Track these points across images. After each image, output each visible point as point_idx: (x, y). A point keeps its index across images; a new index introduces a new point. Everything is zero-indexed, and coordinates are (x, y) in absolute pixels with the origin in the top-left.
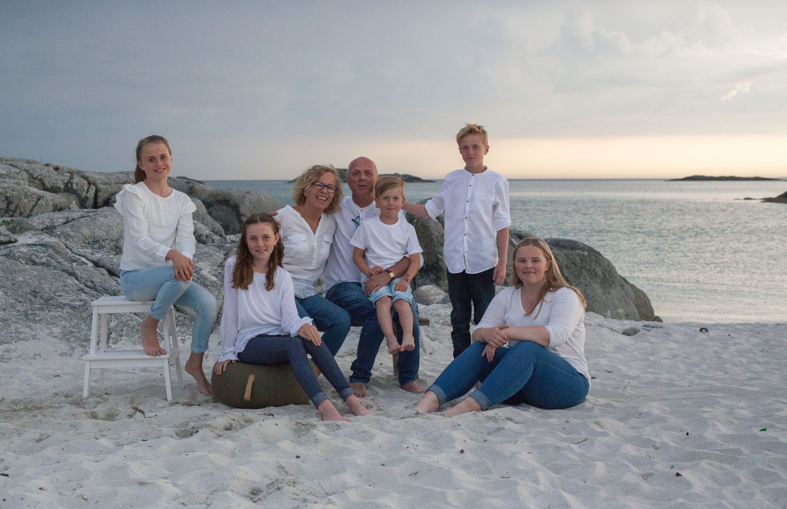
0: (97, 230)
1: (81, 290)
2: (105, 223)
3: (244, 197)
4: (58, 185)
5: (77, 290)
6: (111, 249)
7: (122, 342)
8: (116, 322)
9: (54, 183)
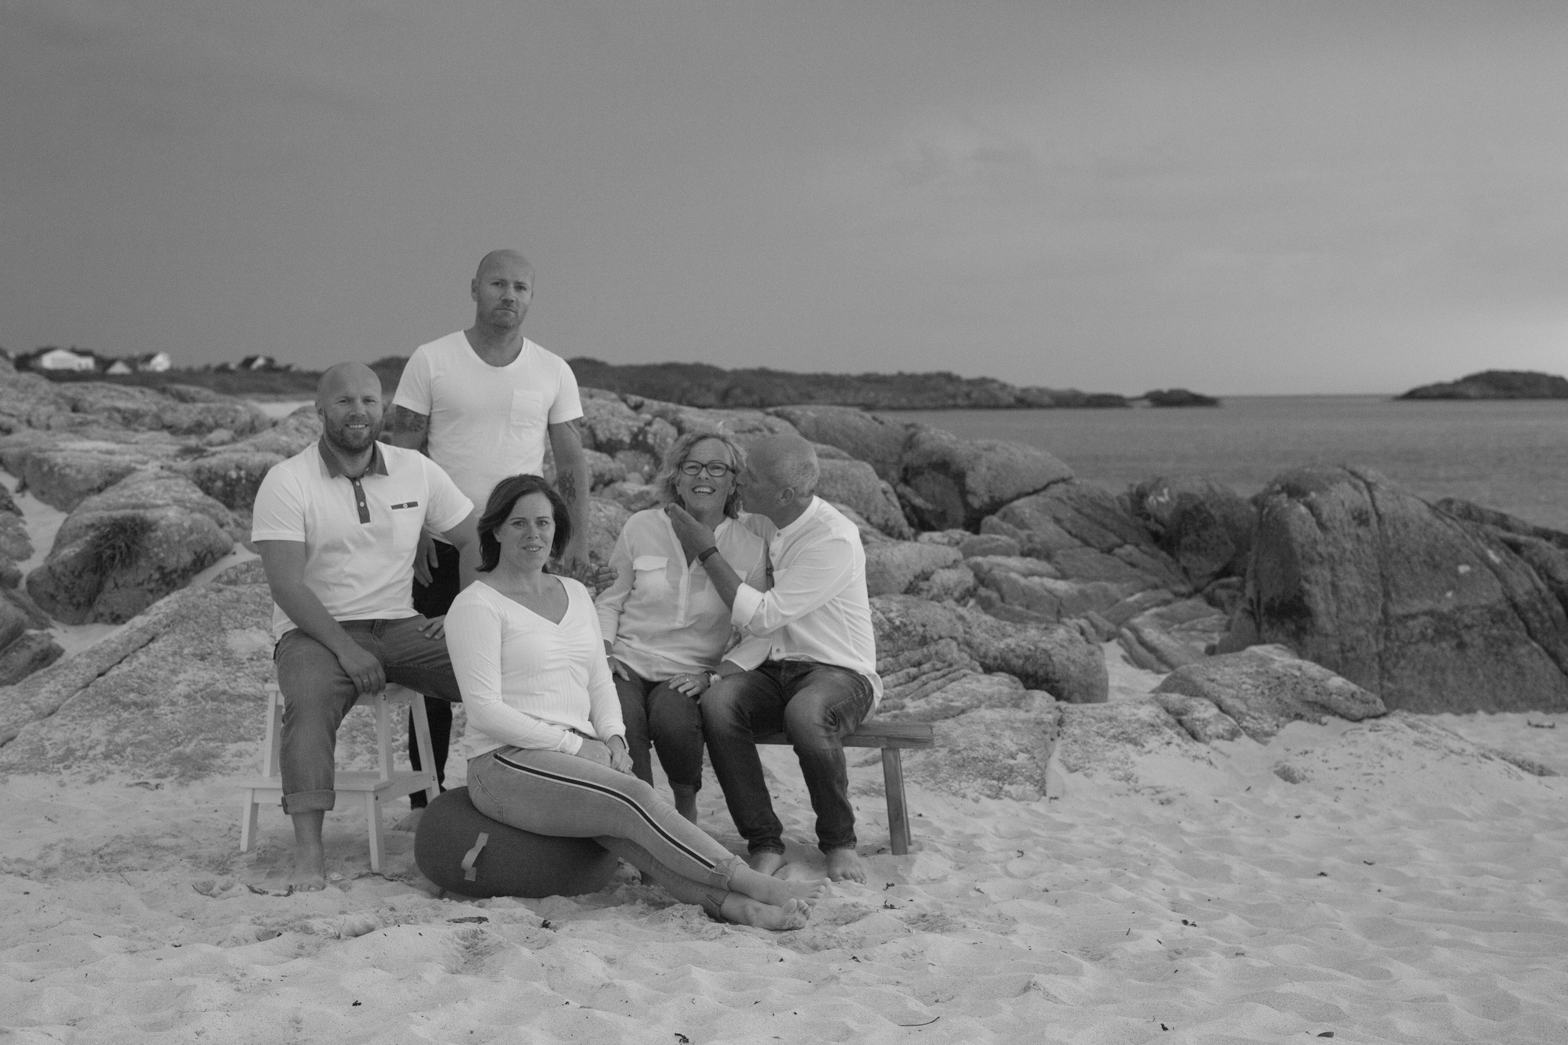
3: (978, 457)
4: (620, 437)
9: (612, 434)
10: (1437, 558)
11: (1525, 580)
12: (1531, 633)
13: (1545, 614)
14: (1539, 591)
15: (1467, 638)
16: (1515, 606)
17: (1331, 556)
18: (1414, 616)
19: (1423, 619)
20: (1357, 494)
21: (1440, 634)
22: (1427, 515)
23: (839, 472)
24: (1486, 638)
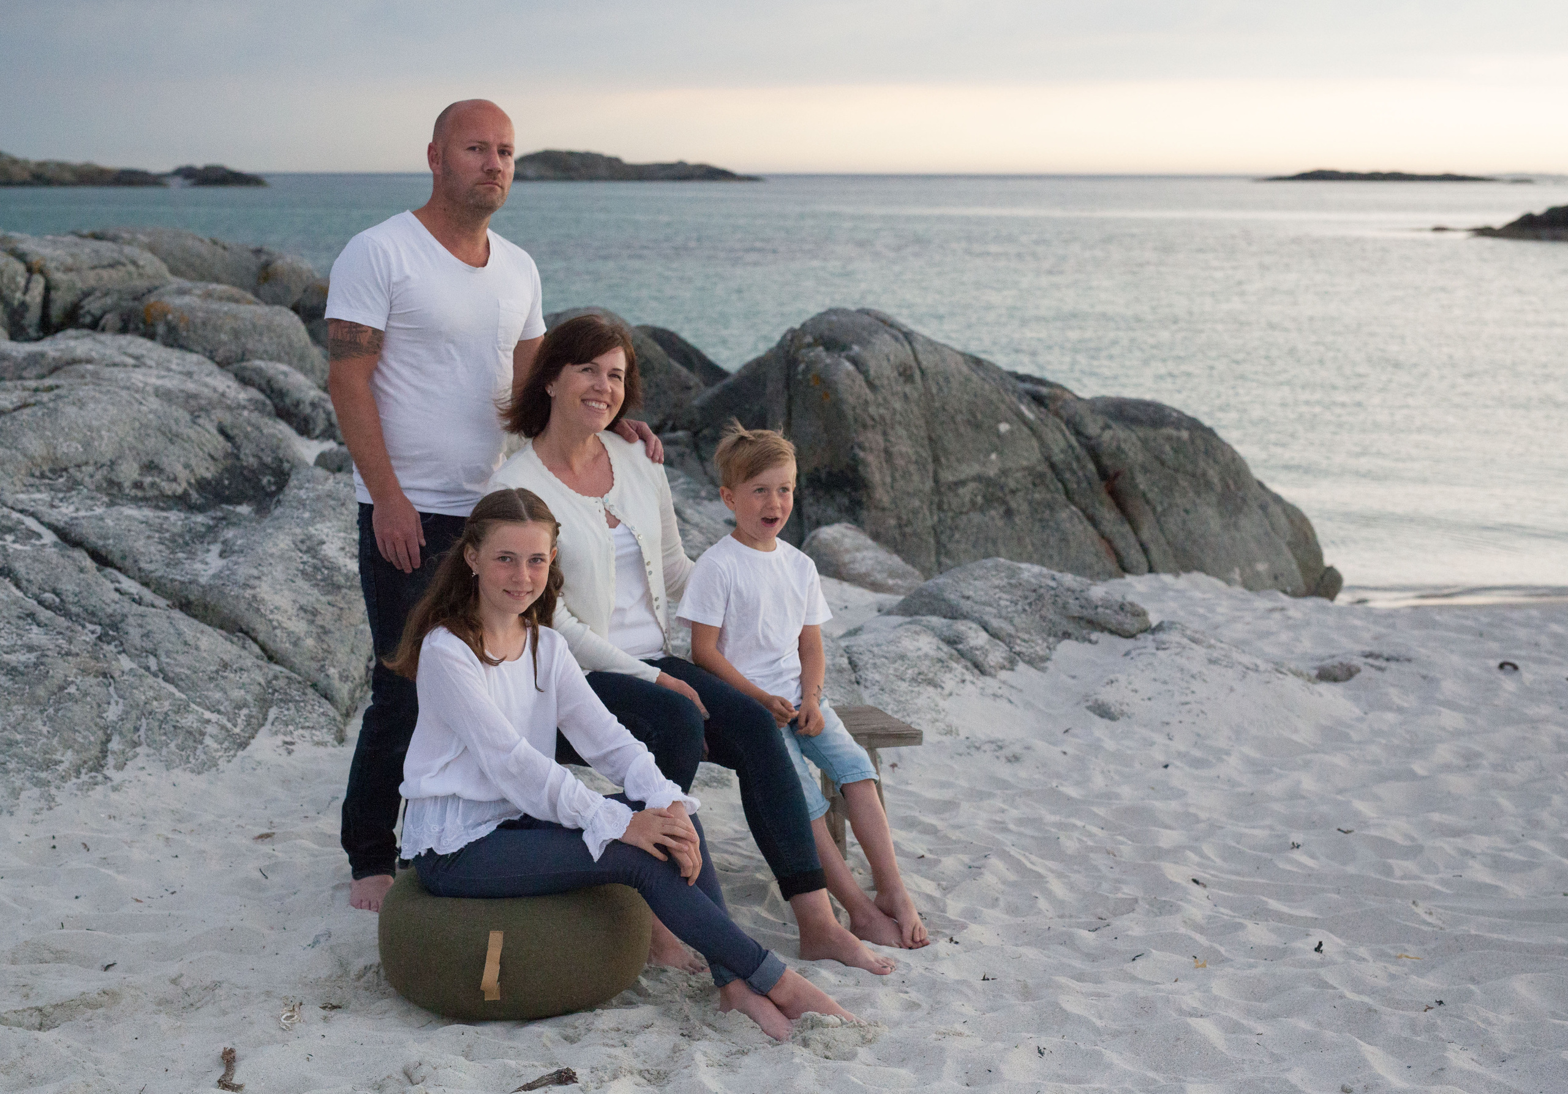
0: (61, 440)
1: (28, 615)
2: (80, 421)
5: (19, 618)
6: (98, 489)
7: (140, 761)
8: (121, 707)
10: (979, 416)
11: (1059, 436)
12: (1067, 493)
13: (1080, 474)
14: (1071, 446)
15: (1013, 505)
16: (1053, 466)
17: (882, 417)
18: (962, 483)
19: (972, 485)
20: (899, 346)
21: (990, 500)
22: (965, 369)
23: (262, 322)
24: (1030, 503)
